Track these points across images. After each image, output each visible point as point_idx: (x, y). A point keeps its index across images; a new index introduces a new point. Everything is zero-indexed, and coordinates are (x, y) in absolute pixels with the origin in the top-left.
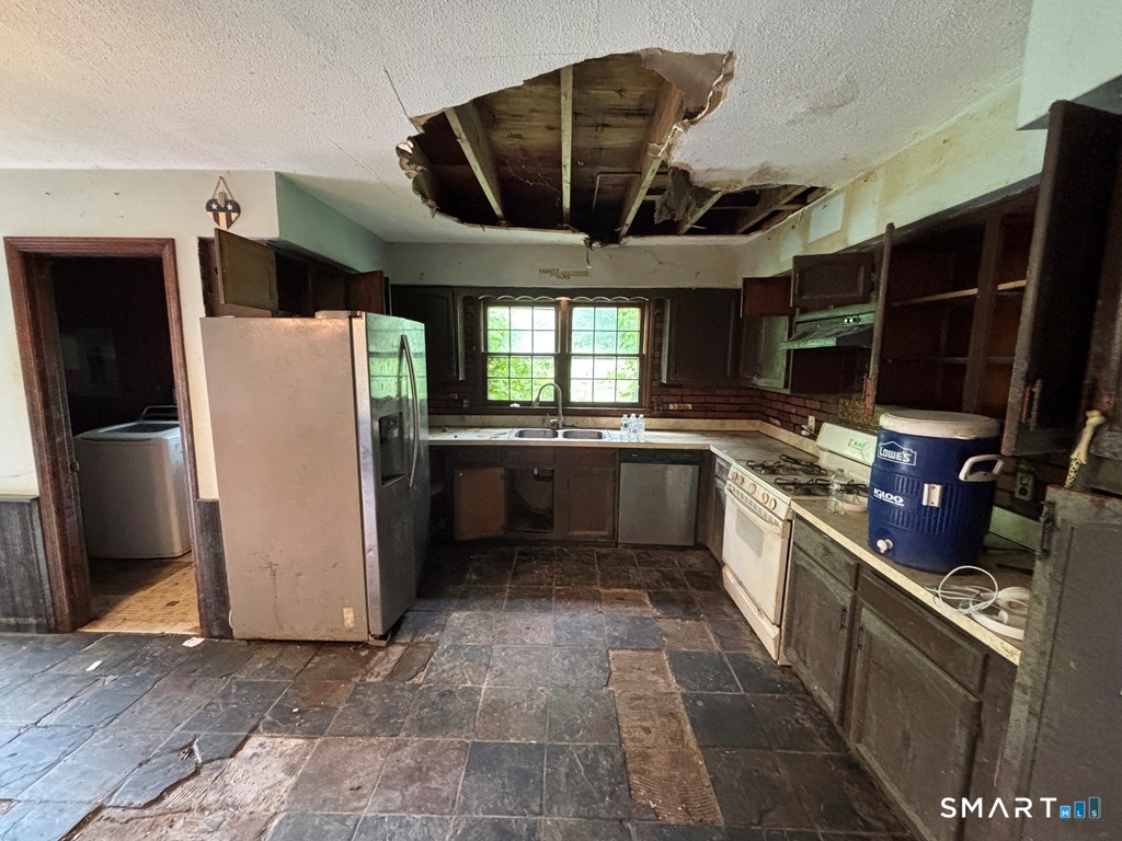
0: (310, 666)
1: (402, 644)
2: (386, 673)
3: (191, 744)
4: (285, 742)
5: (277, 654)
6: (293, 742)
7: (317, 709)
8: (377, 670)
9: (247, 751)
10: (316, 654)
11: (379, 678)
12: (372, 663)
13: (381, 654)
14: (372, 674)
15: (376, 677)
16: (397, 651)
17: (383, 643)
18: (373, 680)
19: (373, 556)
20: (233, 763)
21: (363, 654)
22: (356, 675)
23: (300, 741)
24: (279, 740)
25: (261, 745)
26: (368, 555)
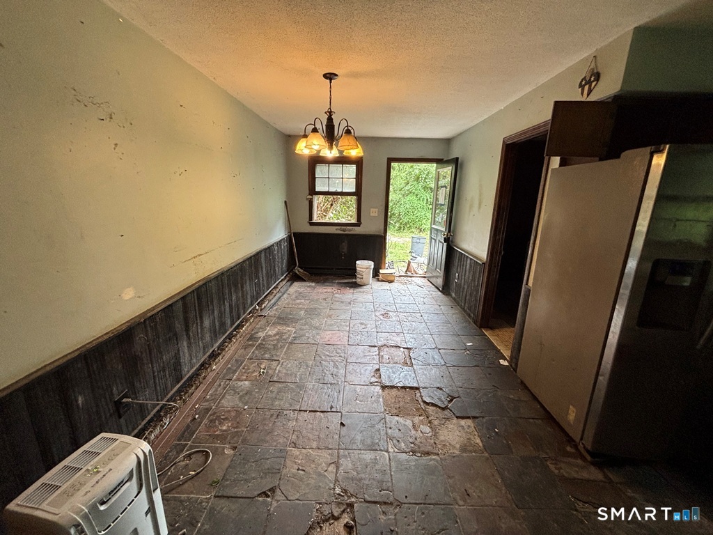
0: (531, 420)
1: (606, 476)
2: (566, 475)
3: (455, 398)
4: (476, 437)
5: (525, 399)
6: (478, 441)
7: (505, 442)
8: (563, 465)
9: (463, 422)
10: (542, 419)
11: (556, 471)
12: (565, 460)
13: (579, 462)
14: (556, 464)
15: (556, 468)
16: (594, 474)
17: (589, 458)
18: (552, 467)
19: (603, 380)
20: (455, 420)
21: (568, 449)
22: (547, 453)
23: (481, 444)
24: (476, 433)
25: (469, 426)
26: (600, 378)
